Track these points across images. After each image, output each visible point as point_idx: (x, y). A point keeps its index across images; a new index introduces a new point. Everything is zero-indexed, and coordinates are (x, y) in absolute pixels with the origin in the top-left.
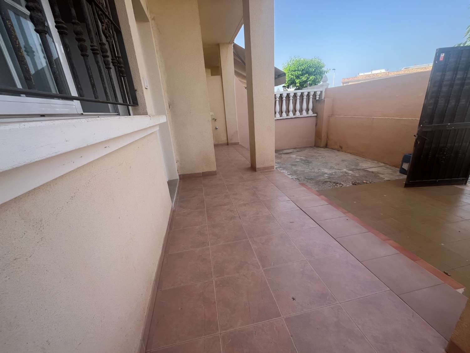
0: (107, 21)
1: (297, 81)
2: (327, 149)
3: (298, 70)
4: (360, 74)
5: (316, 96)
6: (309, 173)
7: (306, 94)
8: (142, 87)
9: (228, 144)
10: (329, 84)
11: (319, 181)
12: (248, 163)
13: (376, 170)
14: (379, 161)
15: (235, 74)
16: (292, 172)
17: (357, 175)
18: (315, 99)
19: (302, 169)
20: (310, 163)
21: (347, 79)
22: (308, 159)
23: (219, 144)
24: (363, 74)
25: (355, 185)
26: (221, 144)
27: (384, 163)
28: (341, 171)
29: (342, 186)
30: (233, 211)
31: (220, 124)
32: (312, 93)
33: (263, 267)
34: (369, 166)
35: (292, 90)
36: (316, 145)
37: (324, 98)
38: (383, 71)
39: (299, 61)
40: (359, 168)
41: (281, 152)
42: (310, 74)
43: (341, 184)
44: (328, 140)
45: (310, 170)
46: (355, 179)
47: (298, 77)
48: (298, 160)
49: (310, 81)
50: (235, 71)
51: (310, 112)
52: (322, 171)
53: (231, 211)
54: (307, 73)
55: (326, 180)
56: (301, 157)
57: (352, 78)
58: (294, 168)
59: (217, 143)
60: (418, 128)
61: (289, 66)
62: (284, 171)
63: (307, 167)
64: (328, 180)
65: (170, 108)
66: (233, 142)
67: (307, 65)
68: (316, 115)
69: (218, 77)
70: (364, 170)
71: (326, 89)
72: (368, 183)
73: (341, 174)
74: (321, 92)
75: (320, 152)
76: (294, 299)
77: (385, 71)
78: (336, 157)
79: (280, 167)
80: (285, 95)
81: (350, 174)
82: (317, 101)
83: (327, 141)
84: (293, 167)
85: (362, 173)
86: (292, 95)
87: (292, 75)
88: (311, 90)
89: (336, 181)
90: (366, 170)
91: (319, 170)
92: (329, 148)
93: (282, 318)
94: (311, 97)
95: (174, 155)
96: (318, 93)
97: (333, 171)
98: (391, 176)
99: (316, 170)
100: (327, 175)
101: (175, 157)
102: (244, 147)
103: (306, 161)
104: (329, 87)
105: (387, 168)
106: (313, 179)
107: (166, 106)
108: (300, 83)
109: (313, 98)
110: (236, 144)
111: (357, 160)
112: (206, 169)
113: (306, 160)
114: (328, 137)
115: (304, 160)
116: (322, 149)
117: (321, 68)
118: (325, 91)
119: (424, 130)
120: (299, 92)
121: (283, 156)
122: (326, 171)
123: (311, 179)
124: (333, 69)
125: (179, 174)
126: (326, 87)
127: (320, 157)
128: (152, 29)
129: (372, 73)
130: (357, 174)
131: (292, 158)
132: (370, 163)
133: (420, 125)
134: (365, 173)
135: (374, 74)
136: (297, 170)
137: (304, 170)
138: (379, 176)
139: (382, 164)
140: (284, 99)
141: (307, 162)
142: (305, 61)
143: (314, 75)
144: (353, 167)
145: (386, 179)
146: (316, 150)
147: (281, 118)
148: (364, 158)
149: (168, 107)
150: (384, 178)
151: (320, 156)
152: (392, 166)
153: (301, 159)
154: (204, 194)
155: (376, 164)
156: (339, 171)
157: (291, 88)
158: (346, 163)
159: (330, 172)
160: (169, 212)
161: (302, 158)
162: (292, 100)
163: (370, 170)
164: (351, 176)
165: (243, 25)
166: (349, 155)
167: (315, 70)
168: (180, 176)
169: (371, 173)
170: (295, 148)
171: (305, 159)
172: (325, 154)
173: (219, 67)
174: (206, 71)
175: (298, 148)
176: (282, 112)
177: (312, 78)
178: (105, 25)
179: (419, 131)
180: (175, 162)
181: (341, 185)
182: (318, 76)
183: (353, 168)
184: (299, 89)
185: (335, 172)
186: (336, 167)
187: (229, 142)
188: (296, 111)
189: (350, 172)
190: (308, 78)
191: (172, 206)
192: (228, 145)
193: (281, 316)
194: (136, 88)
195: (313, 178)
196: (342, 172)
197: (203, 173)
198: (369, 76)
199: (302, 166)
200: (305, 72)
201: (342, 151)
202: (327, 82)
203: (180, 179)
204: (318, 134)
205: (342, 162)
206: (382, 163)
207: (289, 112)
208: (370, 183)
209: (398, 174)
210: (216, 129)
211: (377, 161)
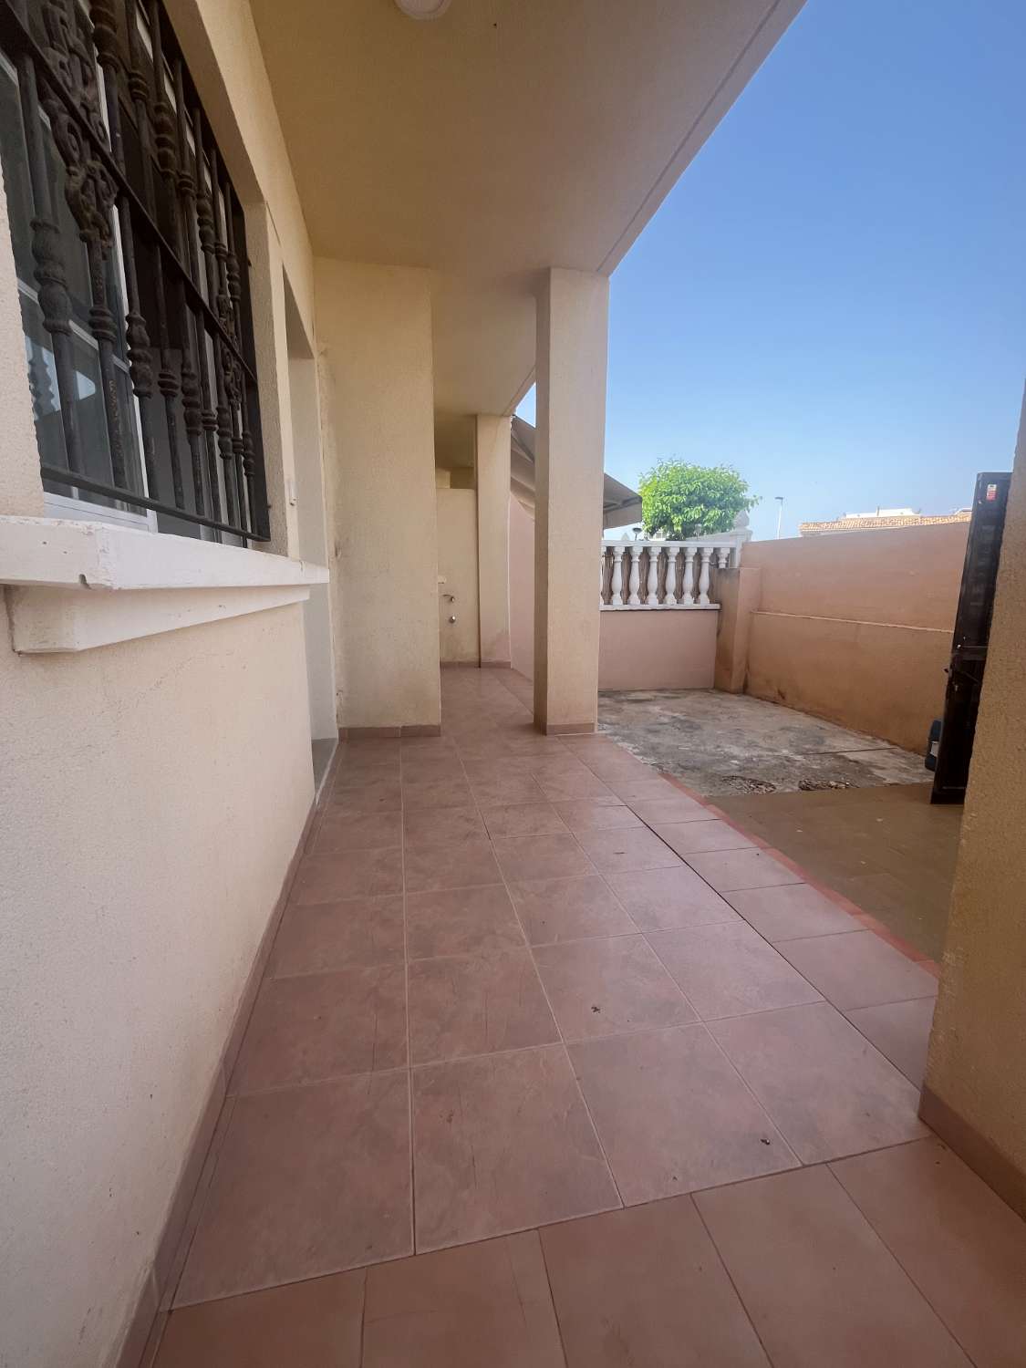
0: (235, 366)
1: (676, 520)
2: (746, 697)
3: (679, 493)
4: (848, 516)
5: (718, 559)
6: (691, 754)
7: (692, 552)
8: (284, 502)
9: (479, 665)
10: (751, 533)
11: (714, 775)
12: (527, 714)
13: (867, 759)
14: (876, 737)
15: (511, 490)
16: (645, 748)
17: (815, 767)
18: (717, 565)
19: (672, 743)
20: (696, 729)
21: (815, 524)
22: (692, 719)
23: (455, 663)
24: (855, 516)
25: (808, 789)
26: (460, 663)
27: (890, 742)
28: (776, 754)
29: (771, 791)
30: (472, 820)
31: (462, 611)
32: (708, 552)
33: (532, 942)
34: (850, 746)
35: (659, 540)
36: (719, 685)
37: (740, 566)
38: (908, 512)
39: (682, 470)
40: (823, 749)
41: (623, 698)
42: (709, 504)
43: (771, 785)
44: (749, 675)
45: (693, 748)
46: (809, 776)
47: (678, 510)
48: (666, 720)
49: (709, 521)
50: (512, 480)
51: (704, 598)
52: (726, 750)
53: (468, 820)
54: (702, 500)
55: (732, 774)
56: (675, 712)
57: (828, 523)
58: (654, 740)
59: (449, 659)
60: (952, 652)
61: (656, 481)
62: (625, 745)
63: (686, 739)
64: (738, 774)
65: (336, 555)
66: (494, 659)
67: (702, 483)
68: (717, 606)
69: (468, 493)
70: (836, 756)
71: (745, 545)
72: (840, 788)
73: (774, 762)
74: (732, 550)
75: (728, 704)
76: (596, 1009)
77: (912, 514)
78: (769, 719)
79: (615, 735)
80: (637, 551)
81: (798, 764)
82: (722, 572)
83: (746, 676)
84: (649, 736)
85: (828, 763)
86: (656, 552)
87: (663, 503)
88: (707, 543)
89: (759, 777)
90: (843, 757)
91: (718, 747)
92: (751, 695)
93: (561, 1045)
94: (706, 560)
95: (333, 675)
96: (725, 553)
97: (755, 753)
98: (904, 776)
99: (710, 748)
100: (736, 762)
101: (334, 679)
102: (521, 675)
103: (687, 724)
104: (752, 540)
105: (897, 754)
106: (698, 769)
107: (328, 549)
108: (684, 524)
109: (710, 564)
110: (502, 666)
111: (821, 728)
112: (412, 719)
113: (686, 721)
114: (748, 667)
115: (681, 721)
116: (735, 697)
117: (736, 491)
118: (742, 550)
119: (967, 657)
120: (675, 547)
121: (626, 706)
122: (735, 750)
123: (694, 769)
124: (777, 498)
125: (341, 726)
126: (744, 540)
127: (726, 717)
128: (317, 374)
129: (881, 515)
130: (817, 764)
131: (650, 713)
132: (853, 739)
133: (955, 645)
134: (836, 763)
135: (884, 519)
136: (659, 744)
137: (678, 747)
138: (871, 773)
139: (885, 745)
140: (636, 559)
141: (689, 726)
142: (696, 471)
143: (720, 508)
144: (807, 747)
145: (889, 780)
146: (717, 698)
147: (627, 607)
148: (839, 725)
149: (334, 554)
150: (885, 779)
151: (725, 713)
152: (910, 751)
153: (674, 717)
154: (401, 778)
155: (867, 743)
156: (770, 753)
157: (659, 536)
158: (791, 734)
159: (747, 755)
160: (307, 812)
161: (676, 715)
162: (656, 564)
163: (851, 756)
164: (799, 768)
165: (535, 384)
166: (801, 716)
167: (722, 495)
168: (341, 730)
169: (851, 763)
170: (660, 690)
171: (683, 718)
172: (741, 709)
173: (473, 468)
174: (436, 477)
175: (671, 690)
176: (629, 594)
177: (714, 513)
178: (231, 373)
179: (953, 659)
180: (334, 693)
181: (771, 789)
182: (730, 512)
183: (808, 750)
184: (676, 538)
185: (759, 756)
186: (762, 743)
187: (482, 656)
188: (665, 593)
189: (799, 758)
190: (704, 514)
191: (315, 800)
192: (480, 667)
193: (559, 1040)
194: (269, 502)
195: (699, 765)
196: (777, 757)
197: (404, 727)
198: (870, 521)
199: (675, 735)
200: (696, 498)
201: (784, 706)
202: (748, 528)
203: (342, 738)
204: (723, 657)
205: (781, 732)
206: (884, 740)
207: (647, 593)
208: (847, 787)
209: (921, 771)
210: (452, 621)
211: (872, 735)
